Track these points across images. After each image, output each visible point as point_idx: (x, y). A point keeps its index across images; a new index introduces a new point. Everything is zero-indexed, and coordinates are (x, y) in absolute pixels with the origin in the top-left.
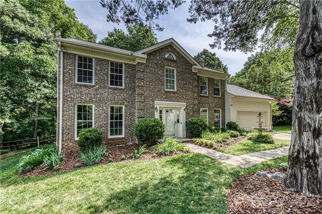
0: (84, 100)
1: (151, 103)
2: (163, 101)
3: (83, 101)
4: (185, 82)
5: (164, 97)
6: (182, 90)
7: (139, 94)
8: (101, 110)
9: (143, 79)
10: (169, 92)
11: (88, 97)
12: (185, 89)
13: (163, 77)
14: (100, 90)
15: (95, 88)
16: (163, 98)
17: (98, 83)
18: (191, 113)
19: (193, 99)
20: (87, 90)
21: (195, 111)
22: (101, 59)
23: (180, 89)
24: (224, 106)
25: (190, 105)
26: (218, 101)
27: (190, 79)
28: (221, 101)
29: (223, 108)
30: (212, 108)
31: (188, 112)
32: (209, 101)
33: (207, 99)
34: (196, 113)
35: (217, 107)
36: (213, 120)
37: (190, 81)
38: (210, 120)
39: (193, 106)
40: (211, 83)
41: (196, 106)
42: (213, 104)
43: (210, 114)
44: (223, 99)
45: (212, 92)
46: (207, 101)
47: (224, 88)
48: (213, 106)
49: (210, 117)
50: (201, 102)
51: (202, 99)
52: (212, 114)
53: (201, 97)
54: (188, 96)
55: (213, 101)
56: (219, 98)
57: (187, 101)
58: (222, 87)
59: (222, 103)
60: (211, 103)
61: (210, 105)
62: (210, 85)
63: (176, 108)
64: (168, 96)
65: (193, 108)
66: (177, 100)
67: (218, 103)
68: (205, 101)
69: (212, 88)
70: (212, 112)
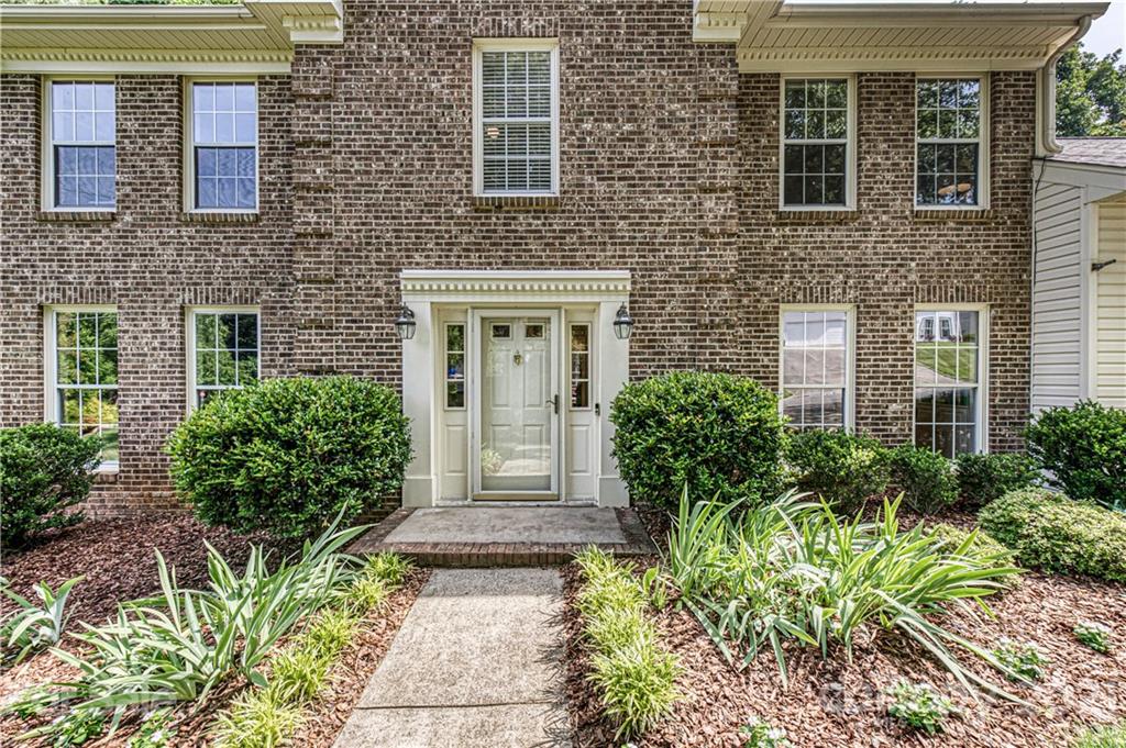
0: (75, 289)
1: (380, 283)
2: (458, 266)
3: (68, 293)
4: (627, 127)
5: (464, 239)
6: (600, 187)
7: (305, 236)
8: (145, 331)
9: (327, 144)
10: (499, 205)
11: (89, 272)
12: (631, 172)
13: (457, 113)
14: (139, 234)
15: (119, 225)
16: (456, 250)
17: (134, 202)
18: (678, 340)
19: (698, 239)
20: (86, 238)
21: (713, 325)
22: (142, 77)
23: (588, 179)
24: (1020, 277)
25: (667, 282)
26: (958, 247)
27: (670, 101)
28: (984, 241)
29: (1015, 300)
30: (893, 304)
31: (647, 335)
32: (866, 247)
33: (847, 236)
34: (719, 341)
35: (940, 288)
36: (897, 389)
37: (672, 113)
38: (871, 386)
39: (697, 289)
40: (889, 111)
41: (720, 289)
42: (902, 271)
43: (870, 343)
44: (1009, 229)
45: (897, 177)
46: (842, 248)
47: (1028, 139)
48: (904, 284)
49: (870, 366)
50: (786, 260)
51: (793, 236)
52: (892, 342)
53: (792, 224)
54: (651, 224)
55: (909, 247)
56: (971, 224)
57: (644, 257)
58: (1010, 134)
59: (996, 261)
60: (883, 265)
61: (878, 277)
62: (880, 129)
63: (557, 307)
64: (495, 231)
65: (694, 308)
66: (563, 257)
67: (951, 259)
68: (821, 252)
69: (901, 150)
70: (895, 331)
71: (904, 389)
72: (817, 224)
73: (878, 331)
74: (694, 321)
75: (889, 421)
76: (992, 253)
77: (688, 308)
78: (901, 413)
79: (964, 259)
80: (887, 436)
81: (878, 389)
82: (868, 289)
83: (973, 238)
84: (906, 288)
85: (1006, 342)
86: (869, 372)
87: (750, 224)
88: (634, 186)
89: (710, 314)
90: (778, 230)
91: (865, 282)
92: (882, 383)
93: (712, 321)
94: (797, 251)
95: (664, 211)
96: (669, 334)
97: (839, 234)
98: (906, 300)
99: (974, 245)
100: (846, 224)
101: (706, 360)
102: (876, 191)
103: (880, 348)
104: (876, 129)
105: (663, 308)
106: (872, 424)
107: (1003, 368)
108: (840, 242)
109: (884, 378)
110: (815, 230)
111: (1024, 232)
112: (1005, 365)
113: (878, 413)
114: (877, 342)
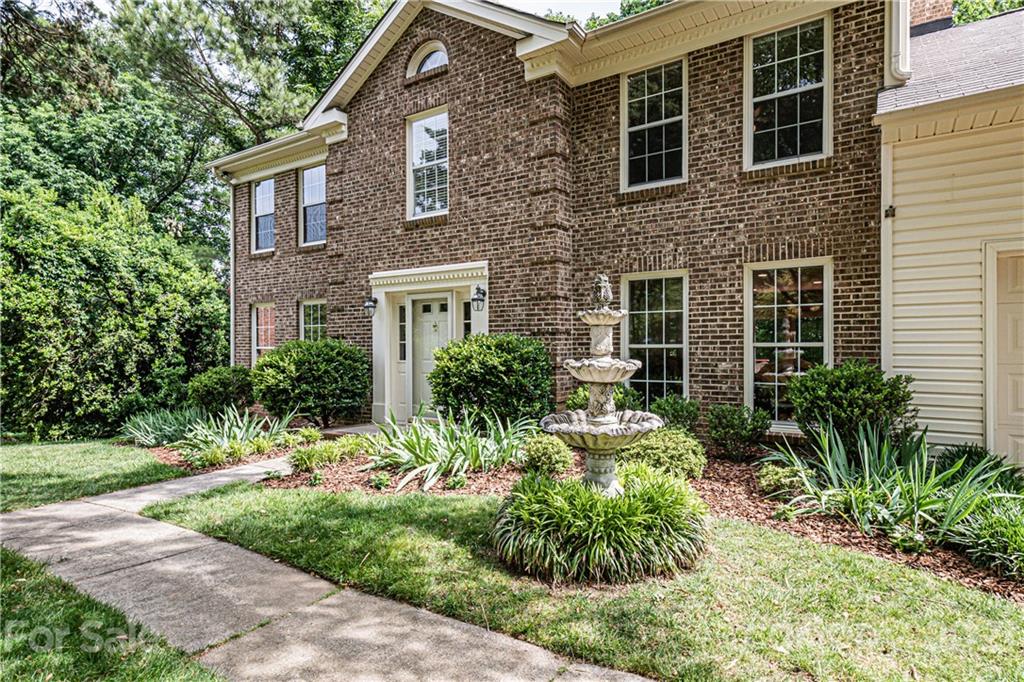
0: (261, 295)
2: (399, 267)
3: (258, 297)
4: (486, 156)
5: (401, 249)
6: (471, 203)
7: (332, 257)
8: (284, 317)
9: (341, 201)
10: (418, 225)
11: (265, 285)
12: (489, 188)
14: (282, 261)
15: (275, 258)
16: (397, 257)
17: (280, 244)
18: (519, 310)
19: (530, 232)
20: (265, 266)
21: (540, 298)
22: (283, 173)
23: (464, 198)
24: (866, 224)
25: (511, 267)
26: (790, 202)
27: (512, 131)
28: (821, 192)
29: (859, 251)
30: (721, 266)
31: (499, 307)
32: (695, 215)
33: (677, 207)
34: (544, 309)
35: (771, 247)
36: (726, 348)
37: (513, 139)
38: (700, 345)
39: (531, 270)
40: (715, 82)
41: (545, 269)
42: (730, 233)
43: (699, 304)
44: (852, 174)
45: (724, 143)
46: (673, 218)
47: (874, 72)
48: (732, 246)
49: (700, 327)
50: (624, 235)
51: (629, 214)
52: (720, 303)
53: (629, 203)
54: (501, 225)
55: (737, 210)
56: (804, 176)
57: (497, 249)
58: (851, 71)
59: (836, 211)
60: (712, 230)
61: (706, 242)
62: (707, 101)
63: (450, 290)
64: (415, 242)
65: (528, 285)
66: (451, 255)
67: (782, 215)
68: (654, 224)
69: (728, 117)
70: (723, 292)
71: (733, 348)
72: (649, 201)
73: (706, 293)
74: (528, 295)
75: (719, 379)
76: (830, 203)
77: (524, 285)
78: (731, 371)
79: (797, 214)
80: (717, 393)
81: (708, 349)
82: (696, 254)
83: (807, 190)
84: (734, 250)
85: (849, 297)
86: (698, 332)
87: (595, 209)
88: (490, 198)
89: (538, 289)
90: (617, 210)
91: (694, 248)
92: (712, 343)
93: (539, 294)
94: (633, 226)
95: (508, 214)
96: (512, 306)
97: (670, 205)
98: (734, 261)
99: (808, 198)
100: (676, 196)
101: (536, 325)
102: (704, 160)
103: (709, 309)
104: (703, 102)
105: (509, 287)
106: (703, 382)
107: (845, 326)
108: (670, 213)
109: (713, 337)
110: (648, 206)
111: (870, 175)
112: (848, 322)
113: (707, 371)
114: (706, 304)
